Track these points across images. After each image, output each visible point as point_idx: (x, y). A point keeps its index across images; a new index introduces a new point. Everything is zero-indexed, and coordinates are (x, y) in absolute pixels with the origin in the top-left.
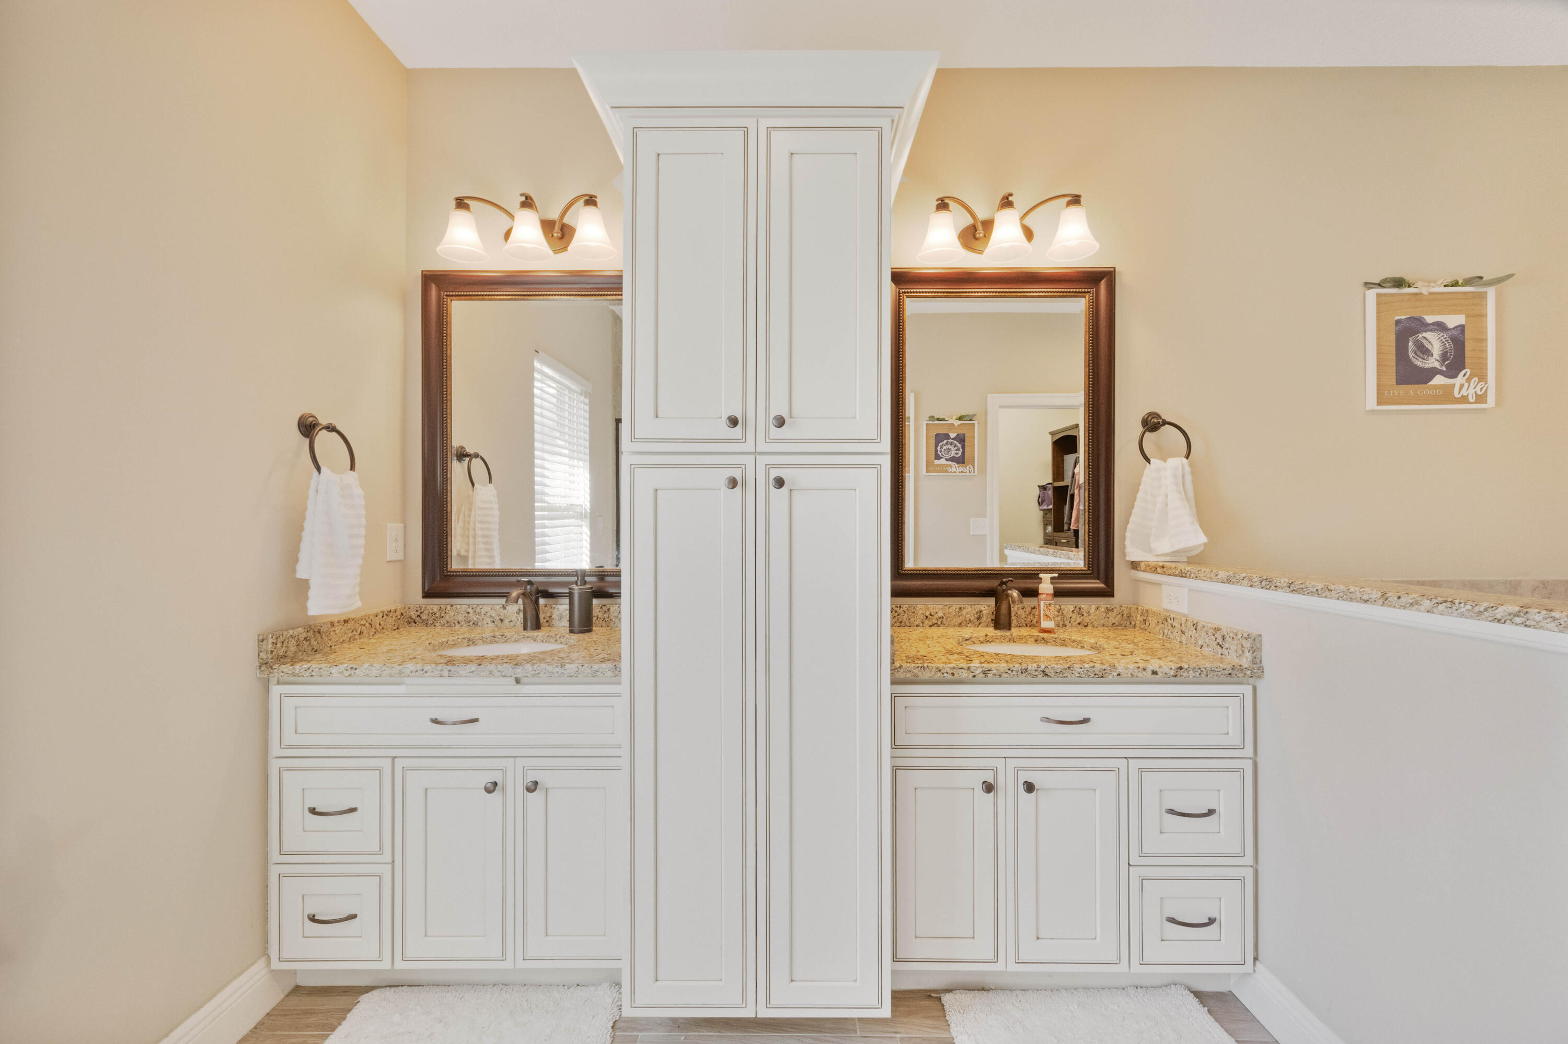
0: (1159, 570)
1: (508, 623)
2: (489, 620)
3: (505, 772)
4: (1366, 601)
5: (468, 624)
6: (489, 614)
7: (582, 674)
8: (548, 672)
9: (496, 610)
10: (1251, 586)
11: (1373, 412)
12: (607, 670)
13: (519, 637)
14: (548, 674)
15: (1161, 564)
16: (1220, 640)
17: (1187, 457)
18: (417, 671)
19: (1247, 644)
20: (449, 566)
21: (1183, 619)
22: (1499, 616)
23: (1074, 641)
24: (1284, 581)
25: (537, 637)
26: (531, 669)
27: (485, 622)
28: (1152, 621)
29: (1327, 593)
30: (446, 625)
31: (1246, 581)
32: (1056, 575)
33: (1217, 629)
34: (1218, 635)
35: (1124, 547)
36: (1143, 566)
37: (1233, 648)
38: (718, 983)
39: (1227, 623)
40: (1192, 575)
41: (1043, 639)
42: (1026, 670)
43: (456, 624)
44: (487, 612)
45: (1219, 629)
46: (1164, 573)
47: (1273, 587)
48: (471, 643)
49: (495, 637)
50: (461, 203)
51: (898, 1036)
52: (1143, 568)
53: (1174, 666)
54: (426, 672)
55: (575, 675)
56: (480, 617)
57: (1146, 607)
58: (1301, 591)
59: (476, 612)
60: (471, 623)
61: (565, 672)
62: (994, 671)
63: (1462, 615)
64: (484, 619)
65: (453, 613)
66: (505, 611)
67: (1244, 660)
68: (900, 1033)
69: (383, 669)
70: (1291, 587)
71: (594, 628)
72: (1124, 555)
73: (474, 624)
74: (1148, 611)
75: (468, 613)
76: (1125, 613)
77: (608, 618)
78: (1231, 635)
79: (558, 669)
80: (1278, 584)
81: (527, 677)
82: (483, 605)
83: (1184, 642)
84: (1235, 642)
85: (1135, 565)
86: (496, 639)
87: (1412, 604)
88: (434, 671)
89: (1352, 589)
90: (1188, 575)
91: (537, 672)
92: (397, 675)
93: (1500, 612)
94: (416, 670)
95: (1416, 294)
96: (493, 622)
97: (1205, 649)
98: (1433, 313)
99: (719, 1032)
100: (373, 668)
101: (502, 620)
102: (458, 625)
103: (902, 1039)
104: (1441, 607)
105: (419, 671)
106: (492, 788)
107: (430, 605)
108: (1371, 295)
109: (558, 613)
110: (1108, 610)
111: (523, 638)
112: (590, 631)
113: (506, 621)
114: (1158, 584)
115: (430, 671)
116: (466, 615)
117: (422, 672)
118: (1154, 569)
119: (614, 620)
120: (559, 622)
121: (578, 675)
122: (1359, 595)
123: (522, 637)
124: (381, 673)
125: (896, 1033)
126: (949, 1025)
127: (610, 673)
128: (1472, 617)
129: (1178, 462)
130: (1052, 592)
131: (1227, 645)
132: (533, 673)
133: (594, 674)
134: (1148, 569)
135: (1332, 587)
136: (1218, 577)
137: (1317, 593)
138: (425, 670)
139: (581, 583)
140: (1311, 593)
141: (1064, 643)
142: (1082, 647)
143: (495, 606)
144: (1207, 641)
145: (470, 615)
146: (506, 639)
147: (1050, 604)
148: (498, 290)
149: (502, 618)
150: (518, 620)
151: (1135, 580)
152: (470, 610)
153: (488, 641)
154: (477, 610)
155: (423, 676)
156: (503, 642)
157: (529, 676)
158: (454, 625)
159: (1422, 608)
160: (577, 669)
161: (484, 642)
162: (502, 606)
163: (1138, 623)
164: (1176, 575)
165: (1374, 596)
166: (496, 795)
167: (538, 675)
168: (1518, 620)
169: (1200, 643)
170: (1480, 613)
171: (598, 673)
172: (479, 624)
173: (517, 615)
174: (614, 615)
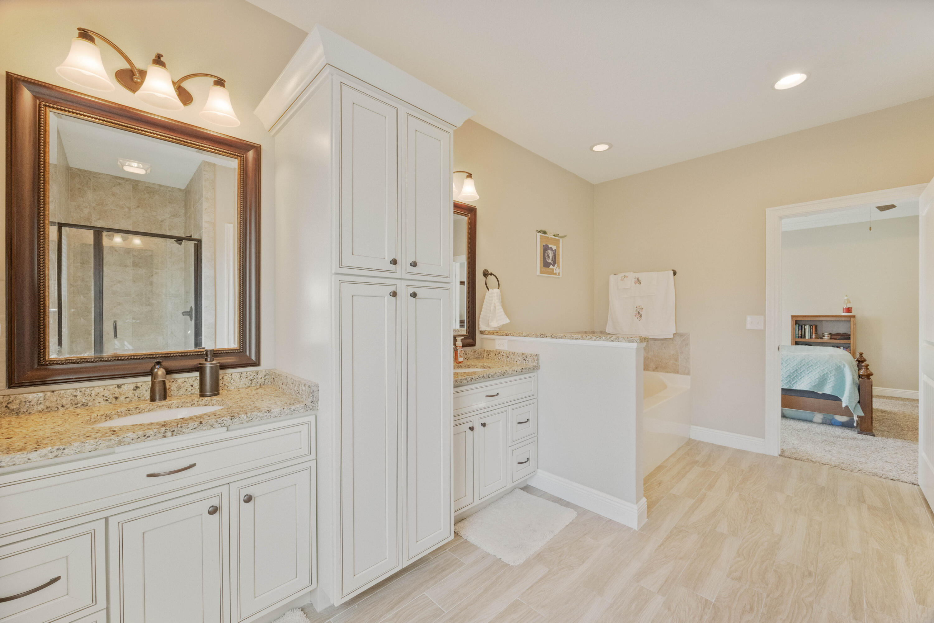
0: (495, 334)
1: (124, 399)
2: (101, 400)
3: (220, 497)
4: (577, 339)
5: (76, 406)
6: (102, 394)
7: (284, 414)
8: (259, 417)
9: (109, 390)
10: (537, 337)
11: (538, 276)
12: (301, 408)
13: (153, 407)
14: (259, 418)
15: (496, 331)
16: (525, 358)
17: (499, 288)
18: (139, 438)
19: (536, 358)
20: (47, 357)
21: (508, 352)
22: (612, 340)
23: (473, 365)
24: (549, 334)
25: (172, 405)
26: (245, 417)
27: (96, 402)
28: (493, 354)
29: (565, 337)
30: (46, 410)
31: (535, 335)
32: (463, 338)
33: (523, 354)
34: (524, 356)
35: (479, 325)
36: (486, 332)
37: (530, 360)
38: (385, 560)
39: (527, 351)
40: (511, 335)
41: (461, 366)
42: (483, 376)
43: (60, 407)
44: (98, 393)
45: (524, 354)
46: (498, 335)
47: (545, 337)
48: (108, 418)
49: (129, 410)
50: (85, 35)
51: (447, 550)
52: (486, 334)
53: (521, 368)
54: (149, 437)
55: (279, 415)
56: (90, 398)
57: (488, 349)
58: (556, 337)
59: (85, 394)
60: (79, 405)
61: (272, 415)
62: (474, 379)
63: (603, 340)
64: (96, 400)
65: (55, 399)
66: (120, 390)
67: (535, 364)
68: (447, 549)
69: (99, 443)
70: (552, 336)
71: (221, 392)
72: (479, 328)
73: (83, 405)
74: (490, 351)
75: (76, 396)
76: (480, 352)
77: (222, 384)
78: (529, 355)
79: (266, 414)
80: (547, 336)
81: (243, 423)
82: (93, 387)
83: (508, 361)
84: (531, 358)
85: (482, 332)
86: (130, 412)
87: (590, 338)
88: (157, 434)
89: (573, 336)
90: (509, 335)
91: (250, 418)
92: (115, 445)
93: (612, 339)
94: (137, 437)
95: (547, 237)
96: (107, 400)
97: (518, 362)
98: (551, 244)
99: (372, 593)
100: (87, 444)
101: (116, 398)
102: (61, 409)
103: (449, 550)
104: (598, 338)
105: (141, 438)
106: (214, 510)
107: (22, 394)
108: (539, 234)
109: (176, 386)
110: (475, 352)
111: (158, 407)
112: (217, 394)
113: (122, 398)
114: (494, 339)
115: (153, 435)
116: (73, 398)
117: (144, 438)
118: (493, 334)
119: (227, 384)
120: (178, 392)
121: (281, 415)
122: (574, 337)
123: (156, 407)
124: (97, 447)
125: (446, 549)
126: (461, 536)
127: (302, 410)
128: (606, 341)
129: (496, 290)
130: (461, 345)
131: (528, 359)
132: (247, 419)
133: (293, 412)
134: (489, 334)
135: (566, 335)
136: (523, 335)
137: (561, 338)
138: (147, 435)
139: (210, 359)
140: (559, 338)
141: (469, 367)
142: (477, 367)
143: (108, 387)
144: (519, 359)
145: (78, 397)
146: (140, 410)
147: (462, 351)
148: (114, 119)
149: (116, 396)
150: (135, 395)
151: (482, 338)
152: (78, 393)
153: (123, 414)
154: (86, 393)
155: (146, 440)
156: (137, 414)
157: (244, 422)
158: (56, 409)
159: (593, 339)
160: (280, 411)
161: (119, 416)
162: (116, 386)
163: (485, 356)
164: (503, 335)
165: (579, 337)
166: (217, 515)
167: (252, 420)
168: (617, 340)
169: (516, 360)
170: (608, 339)
171: (295, 412)
172: (89, 404)
173: (134, 392)
174: (228, 381)
